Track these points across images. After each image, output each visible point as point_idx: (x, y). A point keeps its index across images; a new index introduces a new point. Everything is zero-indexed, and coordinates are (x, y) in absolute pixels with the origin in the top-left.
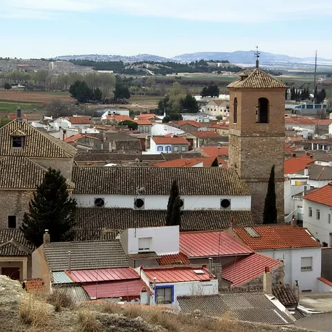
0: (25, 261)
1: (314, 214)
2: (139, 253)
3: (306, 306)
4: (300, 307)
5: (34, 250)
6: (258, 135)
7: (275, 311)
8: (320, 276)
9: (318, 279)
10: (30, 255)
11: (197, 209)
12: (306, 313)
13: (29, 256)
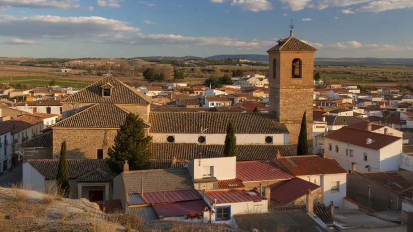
0: (107, 186)
1: (334, 148)
2: (203, 178)
3: (339, 222)
4: (335, 223)
5: (115, 176)
6: (293, 87)
7: (316, 227)
8: (345, 196)
9: (344, 198)
10: (112, 180)
11: (247, 144)
12: (341, 228)
13: (111, 182)
